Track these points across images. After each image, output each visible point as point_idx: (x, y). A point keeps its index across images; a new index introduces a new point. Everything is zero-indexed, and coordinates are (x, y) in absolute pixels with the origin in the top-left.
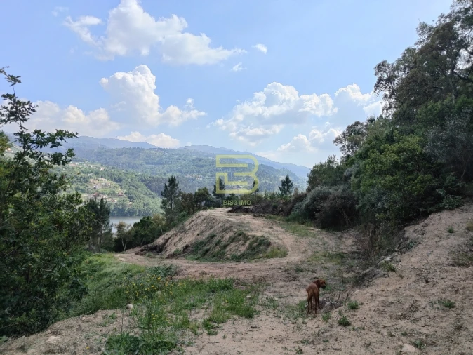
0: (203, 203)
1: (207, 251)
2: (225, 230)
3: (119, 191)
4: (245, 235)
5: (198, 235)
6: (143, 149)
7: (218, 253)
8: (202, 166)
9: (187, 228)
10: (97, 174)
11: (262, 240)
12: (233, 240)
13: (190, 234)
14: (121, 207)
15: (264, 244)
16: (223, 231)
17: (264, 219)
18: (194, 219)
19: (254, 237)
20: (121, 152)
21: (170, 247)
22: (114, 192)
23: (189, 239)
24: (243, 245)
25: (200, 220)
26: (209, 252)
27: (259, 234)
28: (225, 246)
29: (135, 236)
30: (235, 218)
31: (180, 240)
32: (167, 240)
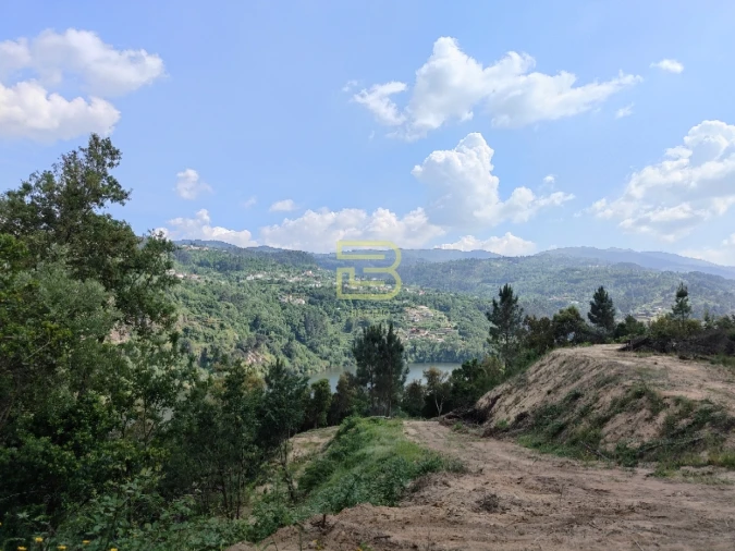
0: (571, 336)
1: (562, 428)
2: (605, 383)
3: (445, 323)
4: (653, 395)
5: (549, 392)
6: (480, 261)
7: (584, 434)
8: (577, 281)
9: (531, 379)
10: (415, 299)
11: (707, 412)
12: (621, 406)
13: (534, 391)
14: (449, 348)
15: (714, 422)
16: (598, 386)
17: (707, 363)
18: (544, 362)
19: (678, 401)
20: (447, 268)
21: (498, 414)
22: (439, 326)
23: (531, 400)
24: (649, 420)
25: (556, 364)
26: (564, 432)
27: (694, 395)
28: (602, 421)
29: (454, 391)
30: (631, 361)
31: (517, 401)
32: (494, 401)
